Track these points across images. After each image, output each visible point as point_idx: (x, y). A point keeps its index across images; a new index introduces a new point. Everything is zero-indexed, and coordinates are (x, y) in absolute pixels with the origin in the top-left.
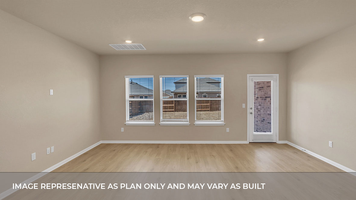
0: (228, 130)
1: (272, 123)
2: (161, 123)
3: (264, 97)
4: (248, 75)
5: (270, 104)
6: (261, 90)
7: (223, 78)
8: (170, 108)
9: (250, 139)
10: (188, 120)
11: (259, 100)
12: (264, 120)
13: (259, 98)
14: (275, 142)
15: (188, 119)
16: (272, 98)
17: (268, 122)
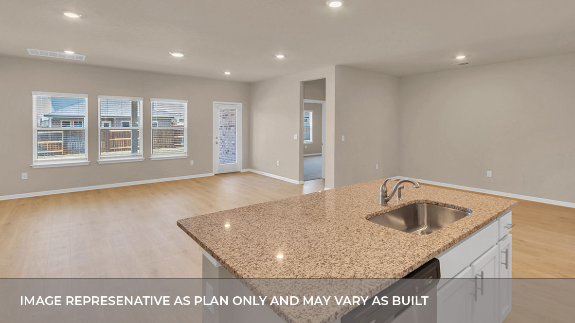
0: (192, 162)
1: (236, 154)
2: (100, 160)
3: (228, 126)
4: (214, 102)
5: (235, 133)
6: (225, 118)
7: (187, 104)
8: (52, 147)
9: (216, 171)
10: (142, 154)
11: (224, 128)
12: (228, 151)
13: (223, 127)
14: (238, 171)
15: (142, 152)
16: (236, 127)
17: (233, 153)
